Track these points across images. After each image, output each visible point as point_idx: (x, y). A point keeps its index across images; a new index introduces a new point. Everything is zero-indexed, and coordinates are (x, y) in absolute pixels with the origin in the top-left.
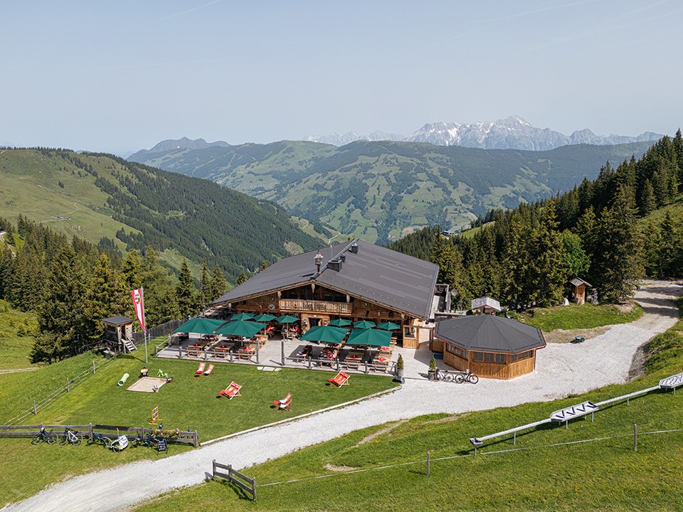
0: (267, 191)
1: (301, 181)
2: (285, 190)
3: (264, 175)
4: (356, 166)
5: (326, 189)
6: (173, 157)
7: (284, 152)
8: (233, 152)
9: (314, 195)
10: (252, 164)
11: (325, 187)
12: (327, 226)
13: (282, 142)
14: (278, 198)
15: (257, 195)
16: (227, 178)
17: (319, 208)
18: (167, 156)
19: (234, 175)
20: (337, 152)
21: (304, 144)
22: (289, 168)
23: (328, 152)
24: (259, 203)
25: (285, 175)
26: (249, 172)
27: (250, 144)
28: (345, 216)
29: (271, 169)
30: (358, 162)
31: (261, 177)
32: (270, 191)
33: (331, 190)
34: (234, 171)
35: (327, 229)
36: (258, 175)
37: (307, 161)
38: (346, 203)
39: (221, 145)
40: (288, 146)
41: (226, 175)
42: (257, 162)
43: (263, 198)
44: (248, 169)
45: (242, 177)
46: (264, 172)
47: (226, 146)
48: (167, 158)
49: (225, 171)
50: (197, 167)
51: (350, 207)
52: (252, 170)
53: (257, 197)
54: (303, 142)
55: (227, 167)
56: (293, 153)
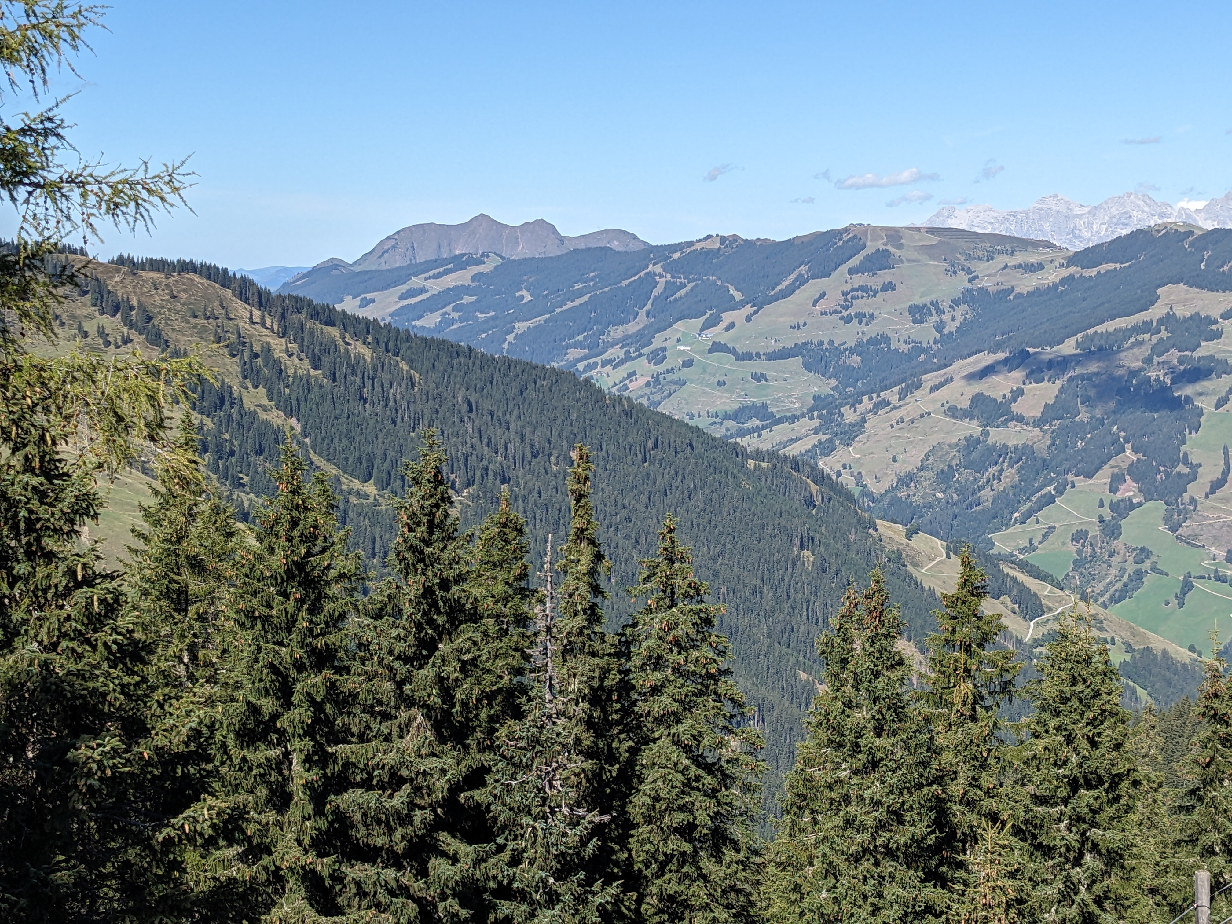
0: (779, 421)
1: (919, 386)
2: (850, 416)
3: (772, 356)
4: (1146, 327)
5: (1020, 419)
6: (435, 287)
7: (851, 271)
8: (658, 269)
9: (972, 443)
10: (728, 317)
11: (1015, 408)
12: (1023, 566)
13: (846, 230)
14: (827, 449)
15: (742, 433)
16: (628, 367)
17: (987, 494)
18: (416, 282)
19: (658, 357)
20: (1065, 272)
21: (934, 240)
22: (871, 330)
23: (1031, 268)
24: (751, 464)
25: (856, 360)
26: (717, 347)
27: (723, 239)
28: (1095, 531)
29: (801, 337)
30: (1156, 312)
31: (758, 366)
32: (793, 419)
33: (1039, 423)
34: (657, 342)
35: (1022, 577)
36: (748, 356)
37: (945, 305)
38: (1103, 478)
39: (615, 245)
40: (871, 248)
41: (628, 358)
42: (748, 309)
43: (765, 447)
44: (710, 335)
45: (688, 363)
46: (774, 346)
47: (633, 247)
48: (412, 293)
49: (625, 342)
50: (521, 327)
51: (1119, 495)
52: (725, 338)
53: (743, 441)
54: (932, 231)
55: (632, 328)
56: (885, 276)
